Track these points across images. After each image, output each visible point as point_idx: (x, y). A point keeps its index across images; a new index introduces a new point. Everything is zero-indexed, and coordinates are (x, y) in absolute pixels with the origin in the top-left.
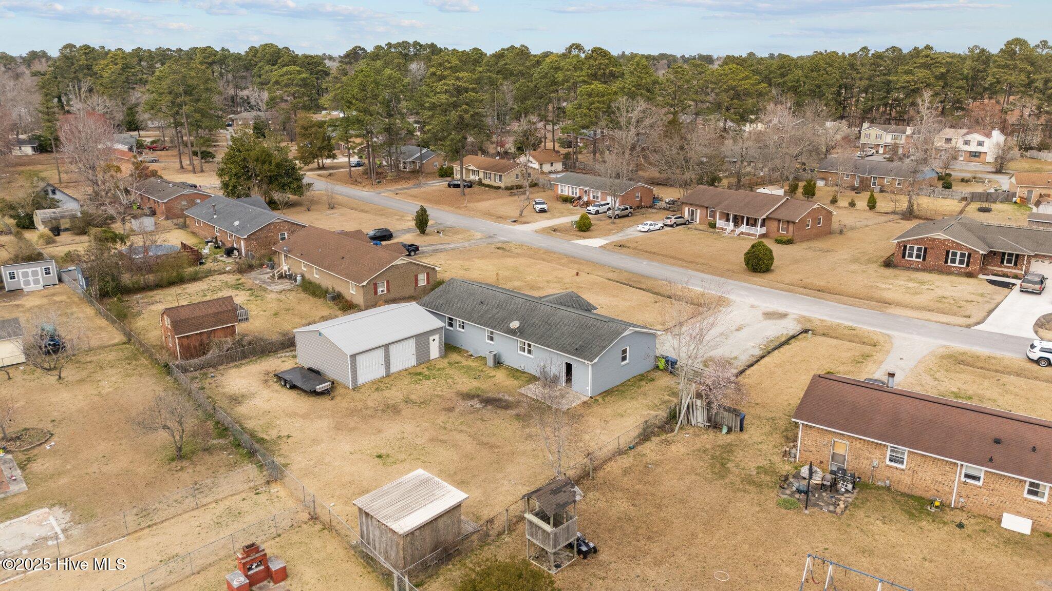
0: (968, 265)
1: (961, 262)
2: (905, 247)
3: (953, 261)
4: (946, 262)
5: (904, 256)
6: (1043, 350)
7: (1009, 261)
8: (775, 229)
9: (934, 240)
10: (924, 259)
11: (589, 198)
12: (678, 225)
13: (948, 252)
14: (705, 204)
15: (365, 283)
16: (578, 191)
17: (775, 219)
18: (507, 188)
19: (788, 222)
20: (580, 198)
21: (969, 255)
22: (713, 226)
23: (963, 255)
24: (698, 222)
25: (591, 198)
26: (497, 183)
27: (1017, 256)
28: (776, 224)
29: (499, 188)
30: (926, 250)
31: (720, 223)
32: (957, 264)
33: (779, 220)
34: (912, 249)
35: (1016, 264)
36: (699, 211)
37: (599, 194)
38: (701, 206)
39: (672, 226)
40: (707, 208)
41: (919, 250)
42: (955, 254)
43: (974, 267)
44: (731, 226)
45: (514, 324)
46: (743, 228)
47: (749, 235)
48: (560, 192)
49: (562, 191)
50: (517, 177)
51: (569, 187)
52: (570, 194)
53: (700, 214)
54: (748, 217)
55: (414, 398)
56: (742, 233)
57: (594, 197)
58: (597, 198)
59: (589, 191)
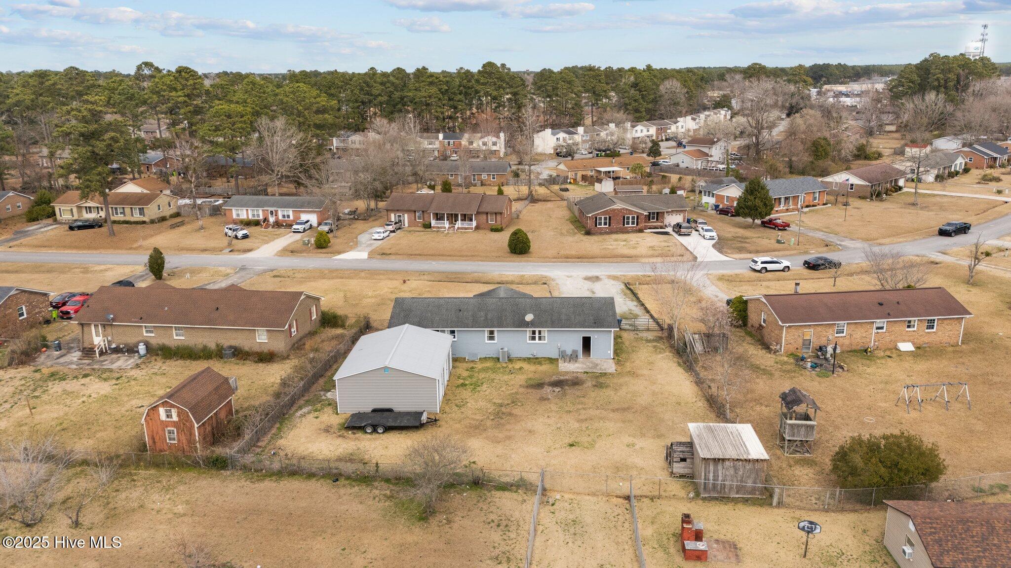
0: (637, 224)
1: (633, 223)
2: (596, 218)
3: (628, 223)
4: (624, 225)
5: (596, 226)
6: (762, 263)
7: (653, 218)
8: (485, 221)
9: (614, 210)
10: (610, 225)
11: (277, 219)
12: (398, 230)
13: (624, 217)
14: (413, 208)
16: (261, 213)
17: (483, 213)
18: (152, 222)
19: (496, 214)
20: (265, 220)
21: (638, 217)
22: (428, 226)
23: (633, 218)
24: (407, 225)
25: (280, 218)
26: (137, 217)
27: (658, 213)
28: (484, 216)
29: (144, 222)
30: (610, 218)
31: (433, 223)
32: (630, 225)
33: (487, 213)
34: (600, 219)
35: (657, 219)
36: (406, 215)
37: (291, 214)
38: (408, 211)
40: (415, 212)
41: (605, 219)
42: (628, 218)
43: (641, 225)
44: (446, 224)
45: (529, 317)
46: (459, 224)
47: (466, 229)
48: (235, 216)
49: (238, 215)
50: (159, 209)
51: (247, 210)
52: (250, 217)
53: (408, 218)
54: (461, 215)
55: (500, 401)
56: (458, 228)
57: (284, 216)
58: (288, 217)
59: (276, 211)
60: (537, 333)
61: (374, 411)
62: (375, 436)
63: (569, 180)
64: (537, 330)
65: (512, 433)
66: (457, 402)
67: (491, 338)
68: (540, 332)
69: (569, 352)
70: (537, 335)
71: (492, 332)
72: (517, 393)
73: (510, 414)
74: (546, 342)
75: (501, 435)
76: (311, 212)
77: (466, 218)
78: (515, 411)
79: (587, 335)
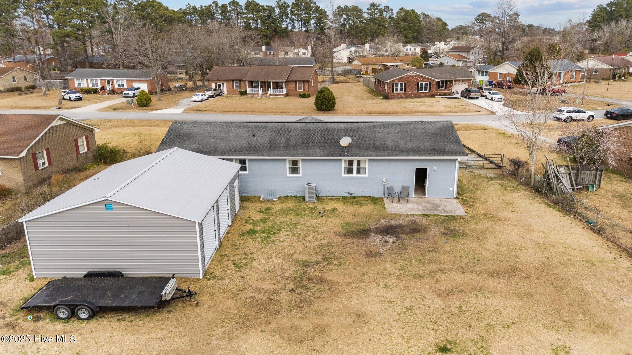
0: (430, 91)
1: (426, 89)
2: (393, 84)
3: (421, 89)
4: (418, 91)
5: (393, 91)
7: (442, 87)
8: (294, 89)
9: (410, 77)
10: (405, 91)
11: (113, 87)
12: (217, 96)
13: (418, 84)
14: (231, 78)
15: (23, 154)
16: (99, 82)
17: (292, 81)
19: (304, 82)
20: (103, 88)
21: (430, 83)
22: (244, 93)
23: (426, 84)
24: (226, 93)
25: (116, 86)
27: (446, 81)
28: (294, 85)
30: (405, 84)
31: (249, 90)
32: (423, 91)
33: (296, 82)
34: (397, 85)
35: (446, 88)
36: (225, 85)
37: (125, 82)
38: (227, 80)
39: (214, 96)
40: (233, 81)
41: (401, 85)
42: (422, 84)
43: (434, 91)
44: (260, 91)
45: (345, 141)
46: (271, 91)
47: (277, 95)
48: (77, 86)
49: (79, 84)
50: (14, 80)
51: (87, 80)
52: (90, 86)
53: (227, 87)
54: (273, 82)
55: (305, 258)
56: (271, 95)
57: (119, 85)
58: (123, 85)
59: (112, 81)
60: (355, 164)
61: (90, 275)
62: (74, 324)
63: (362, 73)
64: (355, 158)
65: (326, 320)
66: (237, 258)
67: (294, 170)
68: (359, 162)
69: (397, 189)
70: (355, 167)
71: (295, 163)
72: (330, 244)
73: (321, 281)
74: (367, 175)
75: (305, 325)
76: (140, 81)
77: (277, 85)
78: (328, 275)
79: (422, 166)
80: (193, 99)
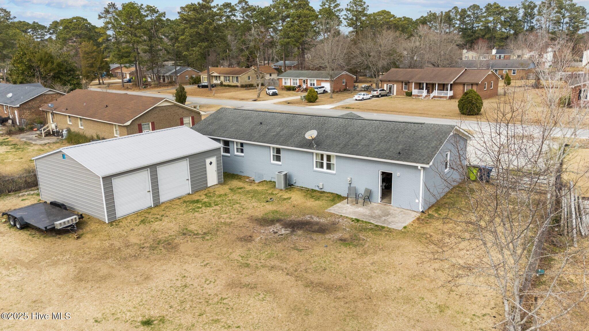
2: (580, 90)
5: (579, 98)
8: (460, 92)
11: (307, 86)
12: (382, 96)
14: (401, 79)
15: (128, 123)
16: (298, 81)
17: (460, 83)
18: (242, 86)
20: (300, 86)
22: (409, 94)
24: (395, 93)
25: (309, 85)
26: (235, 83)
28: (461, 87)
29: (237, 86)
31: (415, 92)
33: (464, 84)
36: (395, 86)
37: (315, 82)
38: (397, 82)
39: (377, 96)
40: (403, 82)
44: (425, 92)
45: (311, 134)
46: (436, 93)
47: (441, 97)
48: (283, 84)
49: (285, 83)
50: (249, 79)
51: (290, 79)
52: (292, 85)
53: (397, 88)
54: (439, 84)
56: (434, 97)
57: (311, 84)
58: (314, 84)
59: (307, 80)
60: (325, 158)
61: (52, 203)
64: (325, 153)
68: (329, 158)
69: (361, 191)
70: (325, 162)
74: (334, 172)
76: (326, 81)
77: (443, 87)
79: (388, 170)
80: (354, 98)
